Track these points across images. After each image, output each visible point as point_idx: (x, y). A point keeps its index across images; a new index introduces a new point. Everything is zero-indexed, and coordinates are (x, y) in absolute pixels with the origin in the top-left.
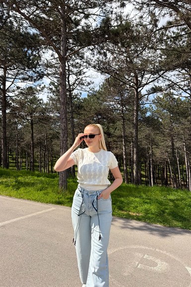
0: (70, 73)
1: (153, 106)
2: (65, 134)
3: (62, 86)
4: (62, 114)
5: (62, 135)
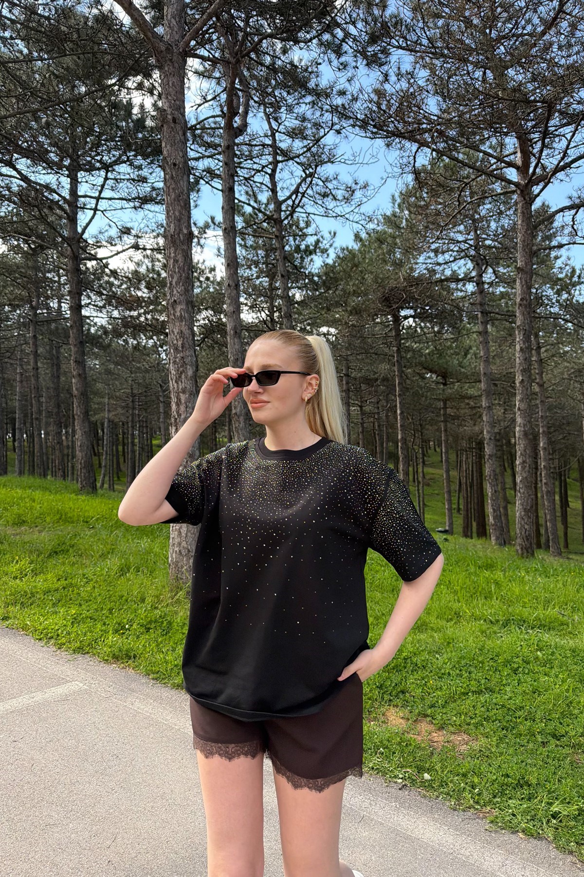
2: (186, 364)
3: (171, 169)
4: (171, 284)
5: (173, 372)
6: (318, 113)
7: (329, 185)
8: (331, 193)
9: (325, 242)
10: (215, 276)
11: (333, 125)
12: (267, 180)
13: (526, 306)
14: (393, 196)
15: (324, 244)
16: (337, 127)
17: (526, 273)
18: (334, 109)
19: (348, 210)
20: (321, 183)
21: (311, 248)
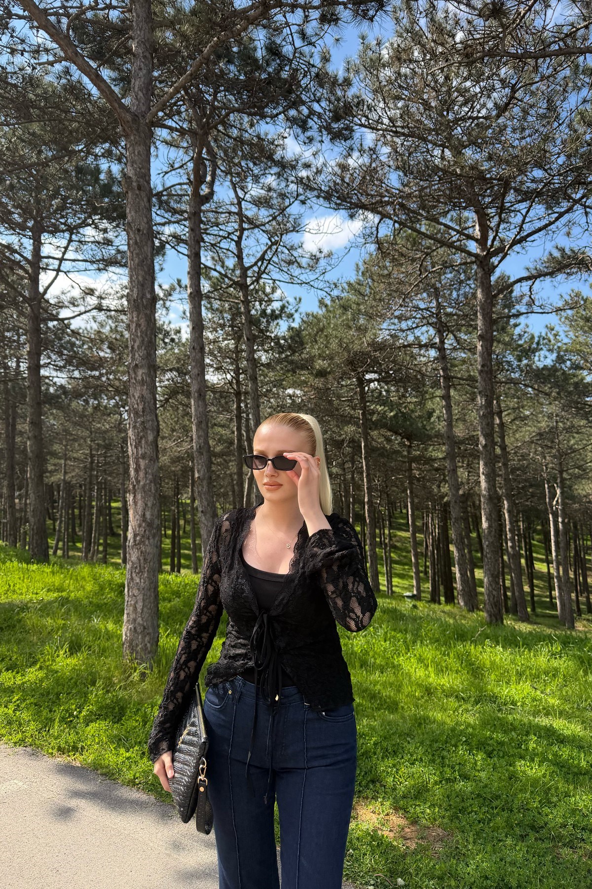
0: (245, 226)
1: (561, 328)
2: (147, 429)
3: (134, 234)
4: (133, 347)
5: (133, 437)
6: (283, 184)
7: (294, 253)
8: (296, 261)
9: (290, 307)
10: (180, 339)
11: (298, 195)
12: (233, 246)
13: (487, 372)
14: (357, 265)
15: (290, 309)
16: (302, 198)
17: (487, 340)
18: (300, 181)
19: (313, 277)
20: (287, 252)
21: (277, 312)
